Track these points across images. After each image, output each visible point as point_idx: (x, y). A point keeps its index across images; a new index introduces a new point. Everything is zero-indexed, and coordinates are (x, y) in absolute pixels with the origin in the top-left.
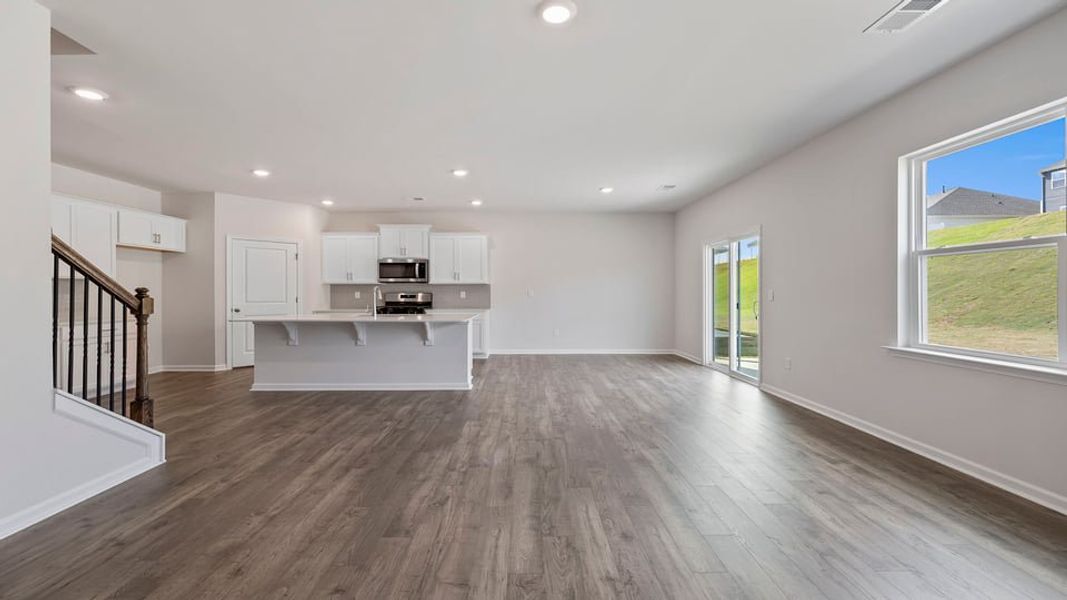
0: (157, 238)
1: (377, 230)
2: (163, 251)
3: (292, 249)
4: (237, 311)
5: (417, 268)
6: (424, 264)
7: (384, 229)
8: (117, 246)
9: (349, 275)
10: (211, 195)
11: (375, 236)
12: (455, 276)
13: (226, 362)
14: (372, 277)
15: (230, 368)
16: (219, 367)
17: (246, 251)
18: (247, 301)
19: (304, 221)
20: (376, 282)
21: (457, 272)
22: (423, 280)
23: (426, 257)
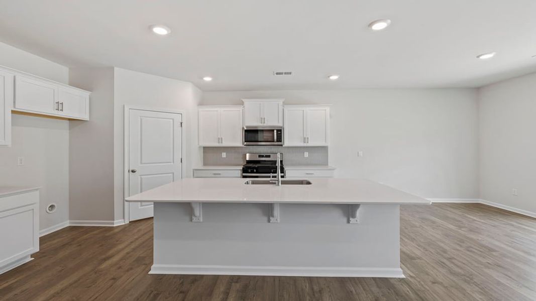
0: (59, 106)
1: (242, 103)
2: (70, 119)
3: (178, 119)
4: (133, 171)
5: (275, 134)
6: (281, 130)
7: (247, 102)
8: (13, 112)
9: (220, 140)
10: (111, 69)
11: (240, 108)
12: (305, 140)
13: (124, 218)
14: (238, 141)
15: (127, 222)
16: (118, 222)
17: (141, 120)
18: (141, 163)
19: (187, 95)
20: (241, 145)
21: (306, 137)
22: (279, 143)
23: (280, 124)
